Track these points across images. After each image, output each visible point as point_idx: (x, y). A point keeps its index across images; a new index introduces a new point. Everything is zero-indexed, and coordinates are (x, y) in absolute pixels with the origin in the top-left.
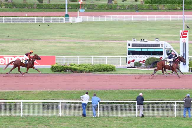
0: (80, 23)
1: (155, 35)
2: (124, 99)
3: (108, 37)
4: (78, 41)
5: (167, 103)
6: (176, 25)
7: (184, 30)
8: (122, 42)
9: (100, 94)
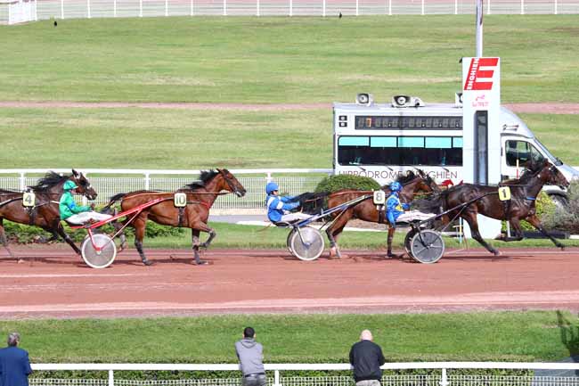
0: (27, 26)
1: (356, 77)
2: (223, 358)
3: (154, 88)
4: (24, 106)
5: (410, 371)
6: (449, 36)
7: (480, 55)
8: (214, 108)
9: (117, 335)
